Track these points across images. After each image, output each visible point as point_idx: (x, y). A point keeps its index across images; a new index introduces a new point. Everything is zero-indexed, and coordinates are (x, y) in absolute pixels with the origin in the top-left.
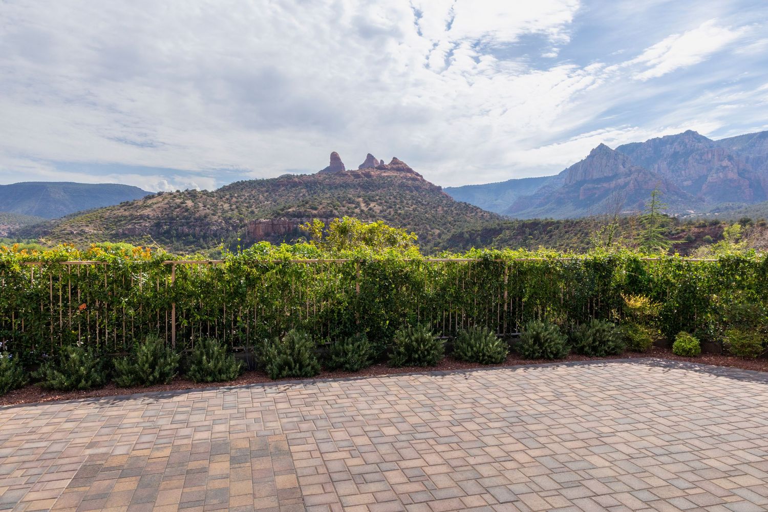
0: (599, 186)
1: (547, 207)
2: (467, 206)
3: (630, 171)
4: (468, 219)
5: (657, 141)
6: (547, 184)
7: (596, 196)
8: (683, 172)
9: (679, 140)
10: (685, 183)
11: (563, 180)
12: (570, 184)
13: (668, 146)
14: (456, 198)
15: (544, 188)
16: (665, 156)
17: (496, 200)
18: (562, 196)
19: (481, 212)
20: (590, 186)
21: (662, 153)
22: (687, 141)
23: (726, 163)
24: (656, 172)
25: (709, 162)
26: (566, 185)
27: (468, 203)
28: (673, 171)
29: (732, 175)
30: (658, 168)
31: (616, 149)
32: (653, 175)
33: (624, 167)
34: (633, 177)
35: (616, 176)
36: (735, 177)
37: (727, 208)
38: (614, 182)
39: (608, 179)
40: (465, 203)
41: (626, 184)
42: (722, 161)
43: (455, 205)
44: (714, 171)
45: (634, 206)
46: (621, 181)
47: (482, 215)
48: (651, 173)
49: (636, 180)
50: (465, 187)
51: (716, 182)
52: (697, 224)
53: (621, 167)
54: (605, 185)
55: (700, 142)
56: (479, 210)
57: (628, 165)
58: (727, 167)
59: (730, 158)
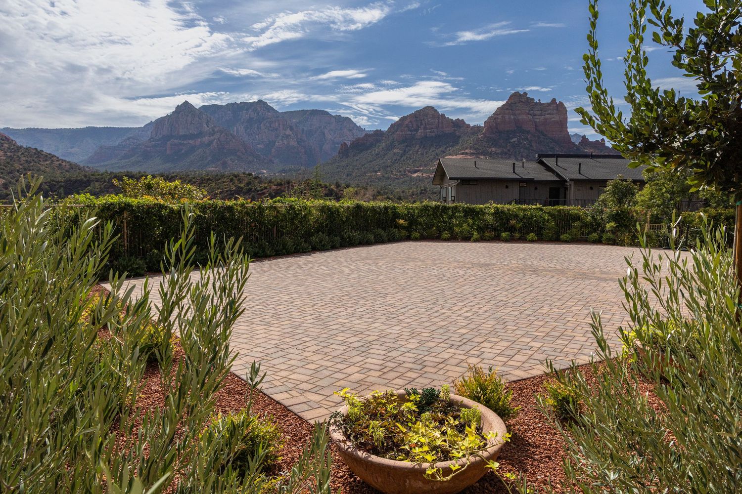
0: (185, 142)
1: (133, 159)
2: (38, 153)
3: (213, 131)
4: (43, 168)
5: (235, 106)
6: (132, 136)
7: (183, 151)
8: (257, 136)
9: (253, 108)
10: (259, 146)
11: (149, 133)
12: (157, 138)
13: (244, 112)
14: (20, 142)
15: (128, 139)
16: (242, 120)
17: (72, 147)
18: (149, 149)
19: (58, 161)
20: (177, 141)
21: (240, 117)
22: (259, 109)
23: (288, 132)
24: (235, 134)
25: (277, 129)
26: (152, 138)
27: (39, 149)
28: (249, 135)
29: (293, 143)
30: (237, 130)
31: (200, 108)
32: (233, 137)
33: (208, 127)
34: (217, 136)
35: (200, 134)
36: (295, 144)
37: (290, 170)
38: (199, 140)
39: (193, 137)
40: (36, 149)
41: (211, 143)
42: (285, 130)
43: (22, 151)
44: (280, 138)
45: (219, 163)
46: (206, 139)
47: (60, 164)
48: (231, 135)
49: (219, 140)
50: (29, 130)
51: (281, 148)
52: (276, 183)
53: (205, 126)
54: (191, 142)
55: (269, 111)
56: (55, 158)
57: (211, 126)
58: (289, 135)
59: (291, 129)
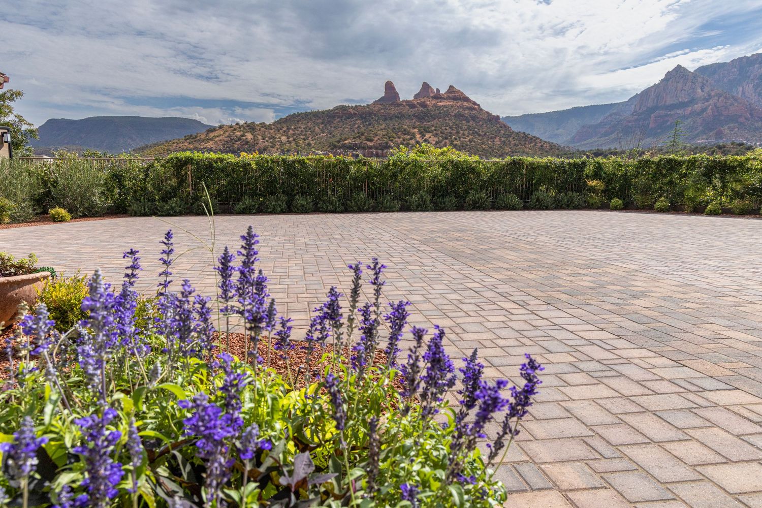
0: (672, 113)
1: (613, 136)
2: (526, 137)
3: (709, 95)
4: (526, 150)
5: (744, 60)
6: (615, 111)
7: (669, 123)
11: (633, 106)
12: (640, 111)
13: (756, 66)
14: (515, 128)
15: (611, 115)
16: (752, 77)
17: (557, 130)
18: (630, 124)
19: (540, 142)
20: (662, 113)
21: (749, 73)
24: (739, 95)
26: (635, 112)
27: (527, 133)
28: (759, 94)
30: (743, 90)
31: (695, 71)
32: (736, 100)
33: (703, 91)
34: (712, 102)
35: (692, 101)
38: (690, 108)
39: (683, 105)
40: (524, 133)
41: (704, 110)
43: (513, 136)
45: (711, 134)
46: (698, 107)
47: (542, 146)
48: (733, 97)
49: (715, 105)
50: (524, 116)
53: (699, 90)
54: (679, 112)
56: (538, 140)
57: (707, 89)
